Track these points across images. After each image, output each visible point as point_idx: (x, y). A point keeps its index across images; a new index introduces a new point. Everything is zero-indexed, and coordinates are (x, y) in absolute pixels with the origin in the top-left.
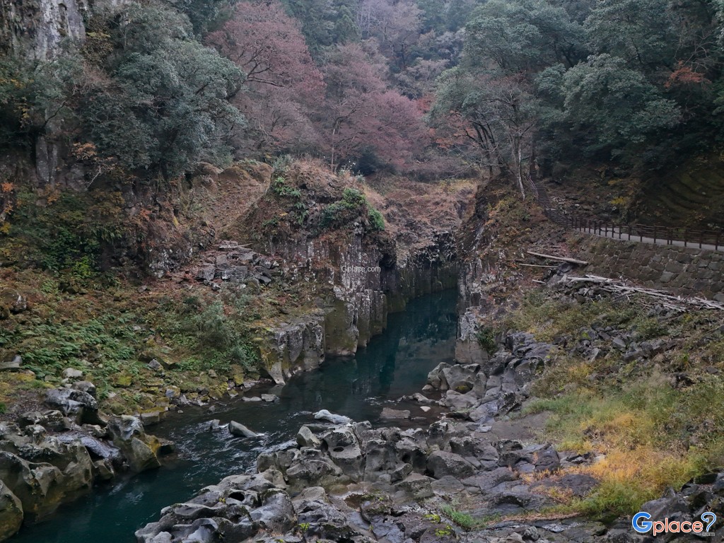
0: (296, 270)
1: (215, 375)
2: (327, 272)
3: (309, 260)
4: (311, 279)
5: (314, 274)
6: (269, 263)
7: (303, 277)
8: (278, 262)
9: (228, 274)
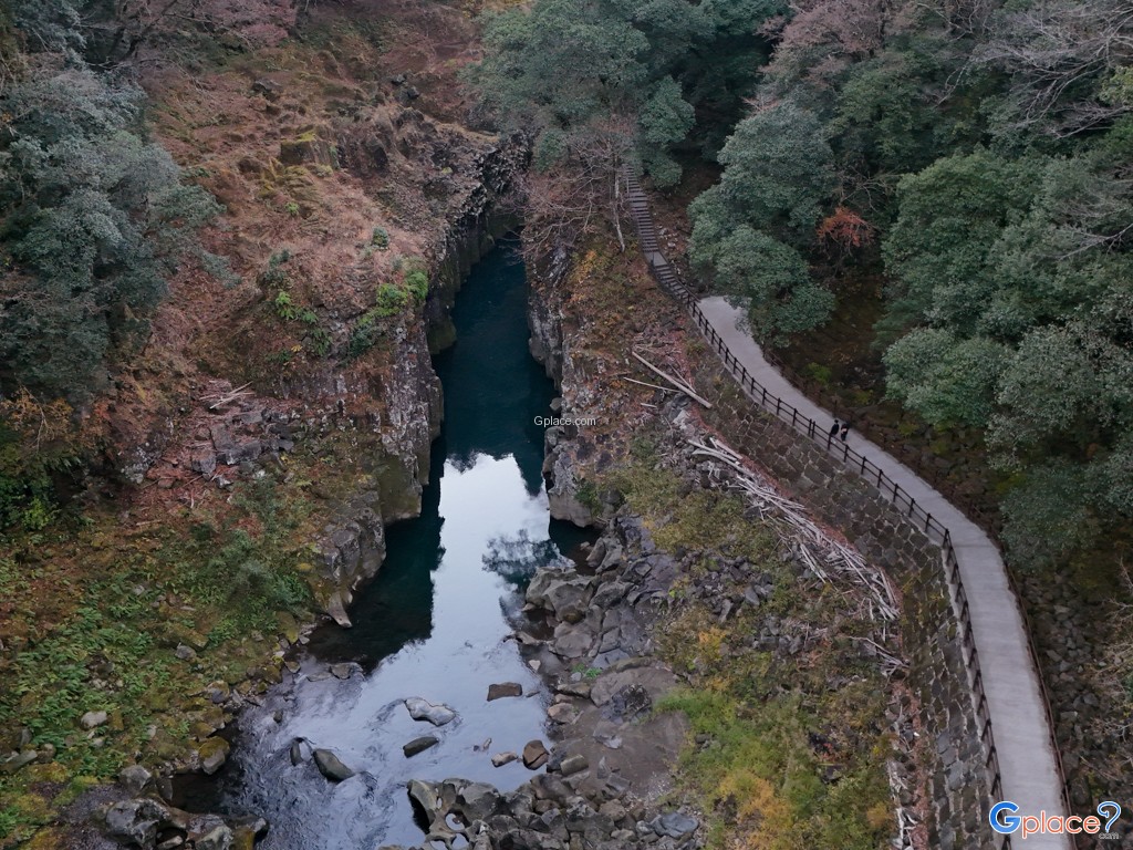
0: (325, 417)
1: (261, 638)
2: (370, 418)
3: (341, 403)
4: (348, 428)
5: (351, 421)
6: (286, 417)
7: (336, 426)
8: (298, 411)
9: (234, 456)
